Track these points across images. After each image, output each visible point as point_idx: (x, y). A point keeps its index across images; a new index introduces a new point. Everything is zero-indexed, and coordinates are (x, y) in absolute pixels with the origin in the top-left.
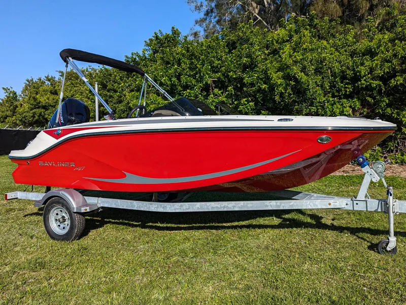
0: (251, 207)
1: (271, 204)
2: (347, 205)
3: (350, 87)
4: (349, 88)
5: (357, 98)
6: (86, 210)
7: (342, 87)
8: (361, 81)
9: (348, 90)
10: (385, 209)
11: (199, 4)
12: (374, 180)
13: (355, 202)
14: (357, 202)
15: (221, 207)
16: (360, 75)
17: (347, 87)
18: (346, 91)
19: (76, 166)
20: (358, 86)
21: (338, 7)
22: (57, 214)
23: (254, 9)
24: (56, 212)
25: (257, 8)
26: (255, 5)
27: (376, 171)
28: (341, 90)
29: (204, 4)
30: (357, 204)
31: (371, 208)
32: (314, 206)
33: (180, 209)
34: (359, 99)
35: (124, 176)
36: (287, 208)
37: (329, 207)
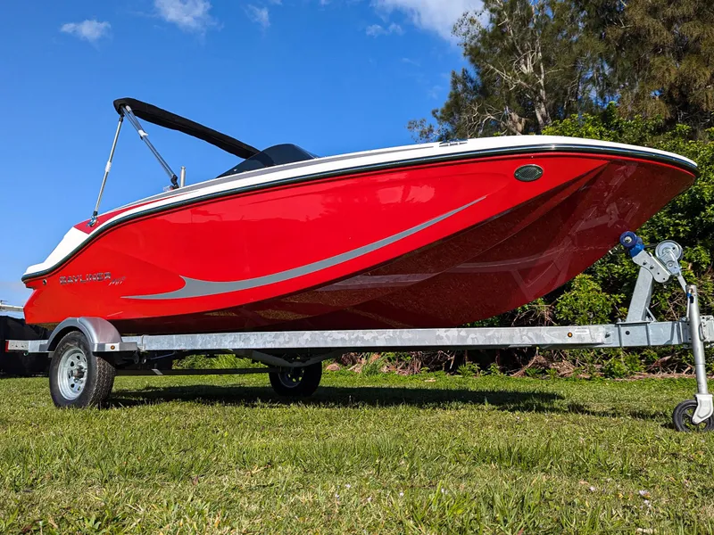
0: (409, 340)
1: (448, 333)
2: (607, 336)
3: (685, 223)
4: (682, 226)
5: (701, 245)
6: (113, 347)
7: (669, 223)
8: (704, 210)
9: (682, 229)
10: (685, 337)
11: (426, 129)
12: (659, 279)
13: (623, 330)
14: (628, 329)
15: (351, 340)
16: (703, 200)
17: (678, 225)
18: (678, 232)
19: (113, 278)
20: (701, 221)
21: (662, 104)
22: (72, 364)
23: (515, 123)
24: (70, 360)
25: (521, 123)
26: (516, 117)
27: (660, 260)
28: (668, 231)
29: (435, 129)
30: (628, 333)
31: (658, 339)
32: (537, 339)
33: (273, 342)
34: (705, 246)
35: (182, 284)
36: (481, 343)
37: (570, 341)
